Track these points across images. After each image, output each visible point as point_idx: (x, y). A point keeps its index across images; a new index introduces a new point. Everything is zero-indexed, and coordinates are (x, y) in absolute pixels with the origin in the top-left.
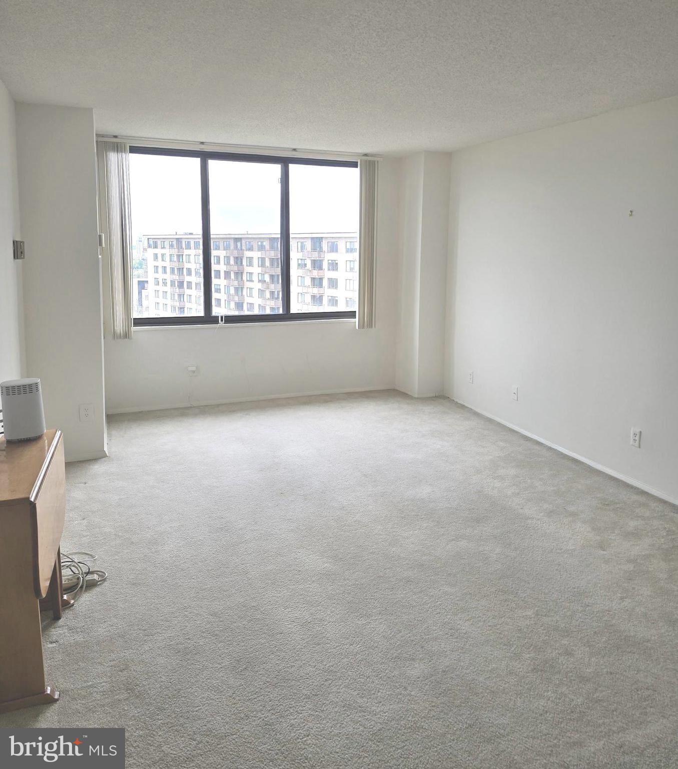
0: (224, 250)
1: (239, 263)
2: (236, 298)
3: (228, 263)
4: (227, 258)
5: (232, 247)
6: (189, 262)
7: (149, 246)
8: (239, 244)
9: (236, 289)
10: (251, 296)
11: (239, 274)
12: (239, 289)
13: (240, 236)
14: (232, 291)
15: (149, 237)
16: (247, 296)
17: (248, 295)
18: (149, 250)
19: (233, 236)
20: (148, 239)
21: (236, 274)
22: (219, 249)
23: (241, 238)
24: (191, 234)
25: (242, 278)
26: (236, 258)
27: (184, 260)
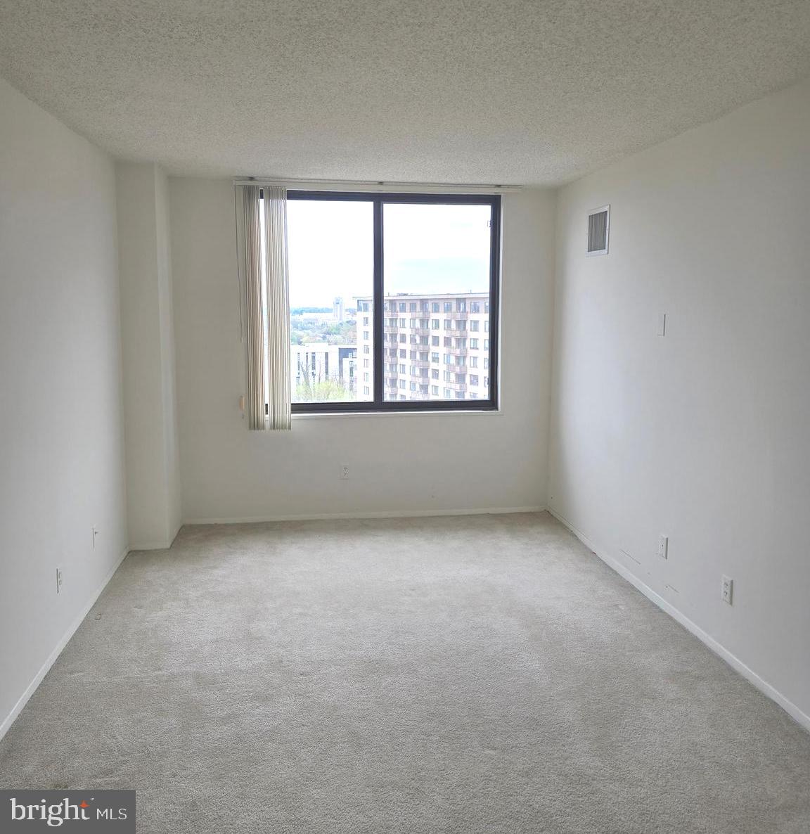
0: (445, 312)
1: (462, 329)
2: (458, 369)
3: (448, 327)
4: (448, 322)
5: (454, 309)
6: (404, 327)
7: (359, 309)
8: (462, 306)
9: (458, 358)
10: (475, 366)
11: (461, 341)
12: (461, 358)
13: (464, 296)
14: (453, 360)
15: (359, 299)
16: (470, 367)
17: (472, 365)
18: (358, 313)
19: (456, 297)
20: (358, 301)
21: (458, 340)
22: (438, 312)
23: (465, 299)
24: (405, 295)
25: (464, 345)
26: (458, 323)
27: (398, 325)
